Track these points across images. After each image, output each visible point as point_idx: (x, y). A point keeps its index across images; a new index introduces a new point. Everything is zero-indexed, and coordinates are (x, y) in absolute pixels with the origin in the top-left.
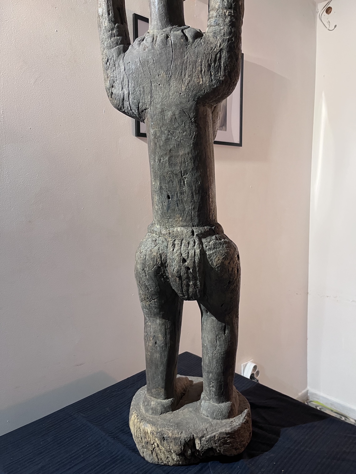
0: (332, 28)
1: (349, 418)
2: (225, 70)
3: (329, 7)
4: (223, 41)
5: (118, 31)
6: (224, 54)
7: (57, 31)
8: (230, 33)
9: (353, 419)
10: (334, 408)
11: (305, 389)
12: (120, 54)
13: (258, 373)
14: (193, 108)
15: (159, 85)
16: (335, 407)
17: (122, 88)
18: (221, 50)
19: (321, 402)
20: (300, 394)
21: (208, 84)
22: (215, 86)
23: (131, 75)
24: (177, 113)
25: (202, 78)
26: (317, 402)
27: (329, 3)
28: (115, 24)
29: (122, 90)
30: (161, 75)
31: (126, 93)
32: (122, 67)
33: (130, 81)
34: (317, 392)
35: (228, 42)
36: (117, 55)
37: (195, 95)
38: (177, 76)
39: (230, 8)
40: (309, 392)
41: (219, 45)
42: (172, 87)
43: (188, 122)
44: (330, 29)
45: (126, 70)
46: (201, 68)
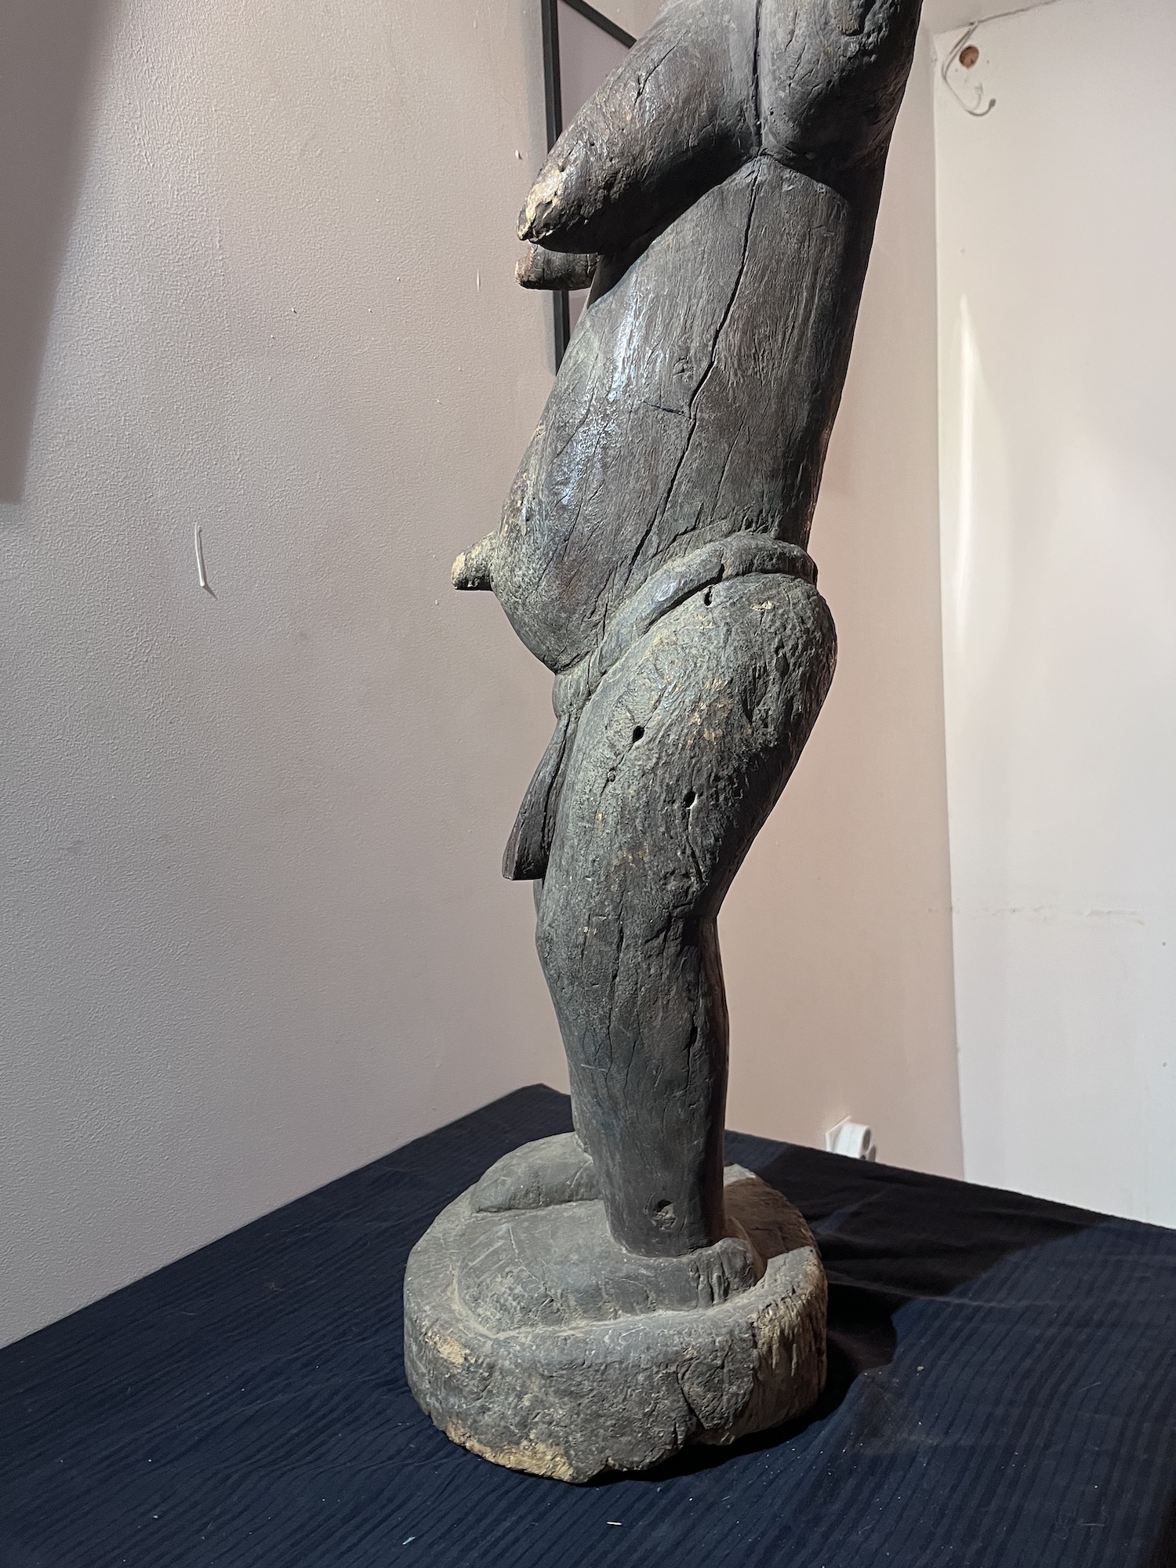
3: (969, 48)
13: (874, 1151)
27: (968, 35)
44: (978, 111)
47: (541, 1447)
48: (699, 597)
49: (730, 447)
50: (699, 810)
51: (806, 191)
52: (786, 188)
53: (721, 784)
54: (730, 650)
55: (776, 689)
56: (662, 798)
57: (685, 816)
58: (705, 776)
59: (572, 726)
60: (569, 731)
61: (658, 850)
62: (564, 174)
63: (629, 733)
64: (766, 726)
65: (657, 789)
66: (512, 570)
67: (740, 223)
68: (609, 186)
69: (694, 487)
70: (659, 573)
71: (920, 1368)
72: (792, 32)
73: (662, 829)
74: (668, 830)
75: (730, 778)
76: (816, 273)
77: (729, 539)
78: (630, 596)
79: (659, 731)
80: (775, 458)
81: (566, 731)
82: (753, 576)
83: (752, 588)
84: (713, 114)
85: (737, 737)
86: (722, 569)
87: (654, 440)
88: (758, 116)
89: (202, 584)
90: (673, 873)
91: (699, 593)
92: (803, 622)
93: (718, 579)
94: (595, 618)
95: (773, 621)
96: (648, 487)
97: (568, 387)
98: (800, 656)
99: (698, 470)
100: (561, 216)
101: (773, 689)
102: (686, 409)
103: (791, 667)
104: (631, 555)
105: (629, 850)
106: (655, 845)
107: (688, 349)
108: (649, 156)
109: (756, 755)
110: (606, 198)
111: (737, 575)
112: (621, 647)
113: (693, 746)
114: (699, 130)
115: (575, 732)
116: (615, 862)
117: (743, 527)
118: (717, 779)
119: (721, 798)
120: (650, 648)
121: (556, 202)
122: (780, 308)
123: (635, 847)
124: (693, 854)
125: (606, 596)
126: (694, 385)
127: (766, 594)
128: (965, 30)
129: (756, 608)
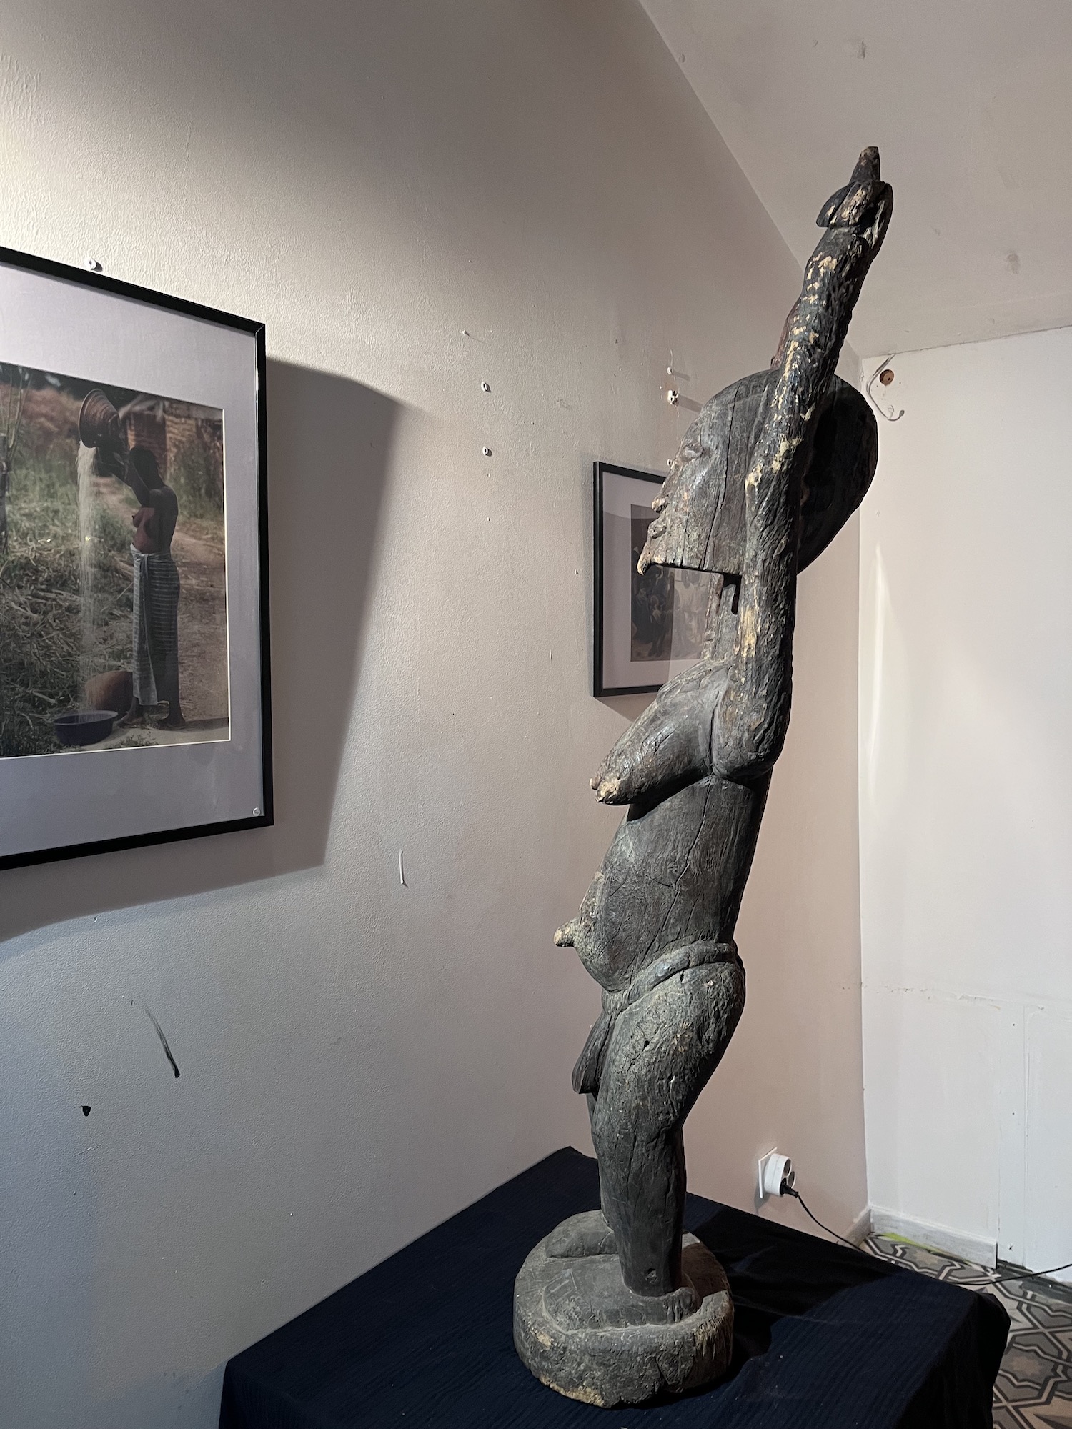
0: (896, 415)
1: (969, 1263)
3: (887, 370)
7: (489, 520)
9: (977, 1264)
10: (934, 1245)
11: (864, 1207)
13: (792, 1176)
16: (934, 1242)
19: (902, 1234)
20: (856, 1221)
26: (893, 1234)
27: (887, 361)
34: (892, 1212)
40: (872, 1213)
44: (892, 418)
47: (588, 1390)
48: (678, 975)
49: (695, 903)
50: (675, 1083)
51: (733, 789)
52: (724, 788)
53: (686, 1072)
54: (692, 1007)
55: (714, 1026)
56: (658, 1077)
57: (668, 1086)
58: (679, 1068)
59: (612, 1022)
60: (611, 1025)
61: (654, 1101)
62: (620, 780)
63: (642, 1042)
64: (708, 1044)
65: (655, 1073)
66: (586, 946)
67: (701, 802)
68: (640, 788)
69: (676, 920)
70: (659, 960)
71: (781, 1357)
72: (727, 743)
73: (657, 1092)
74: (660, 1092)
75: (691, 1070)
76: (737, 823)
77: (693, 945)
78: (644, 969)
79: (657, 1045)
80: (716, 907)
81: (609, 1024)
82: (704, 966)
83: (703, 974)
84: (690, 762)
85: (694, 1050)
86: (690, 962)
87: (658, 899)
88: (711, 762)
89: (402, 882)
90: (661, 1112)
91: (678, 974)
92: (728, 991)
93: (687, 967)
94: (627, 976)
95: (713, 992)
96: (655, 919)
97: (616, 862)
98: (726, 1009)
99: (679, 913)
100: (617, 798)
101: (712, 1026)
102: (673, 885)
103: (721, 1015)
104: (645, 950)
105: (640, 1100)
106: (653, 1099)
107: (676, 857)
108: (660, 777)
109: (704, 1058)
110: (639, 793)
111: (697, 965)
112: (639, 994)
113: (673, 1055)
114: (683, 768)
115: (614, 1025)
116: (634, 1105)
117: (700, 938)
118: (684, 1069)
119: (686, 1078)
120: (653, 1001)
121: (615, 792)
122: (720, 839)
123: (644, 1099)
124: (672, 1103)
125: (633, 966)
126: (678, 874)
127: (710, 976)
128: (884, 359)
129: (705, 985)
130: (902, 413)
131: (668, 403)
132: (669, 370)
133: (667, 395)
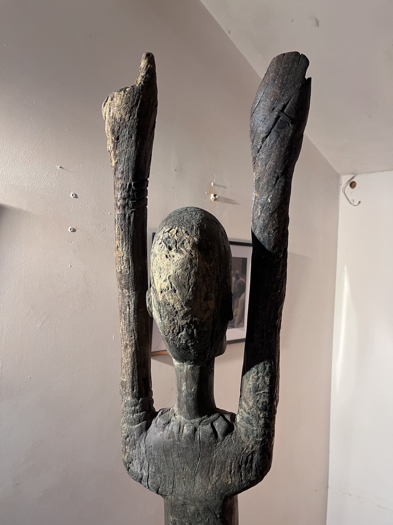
0: (356, 203)
2: (256, 470)
3: (353, 182)
4: (256, 443)
5: (141, 407)
6: (256, 456)
7: (71, 266)
8: (264, 435)
12: (142, 433)
14: (219, 506)
15: (183, 478)
17: (141, 469)
18: (253, 453)
21: (237, 485)
22: (245, 486)
23: (152, 460)
24: (201, 509)
25: (231, 478)
27: (353, 178)
28: (139, 399)
29: (140, 471)
30: (185, 469)
31: (145, 474)
32: (143, 449)
33: (150, 465)
35: (261, 444)
36: (138, 435)
37: (223, 494)
38: (203, 473)
39: (265, 410)
41: (251, 447)
42: (197, 483)
43: (213, 518)
45: (147, 454)
46: (231, 469)
128: (352, 176)
130: (360, 202)
131: (211, 201)
132: (212, 184)
133: (210, 196)
